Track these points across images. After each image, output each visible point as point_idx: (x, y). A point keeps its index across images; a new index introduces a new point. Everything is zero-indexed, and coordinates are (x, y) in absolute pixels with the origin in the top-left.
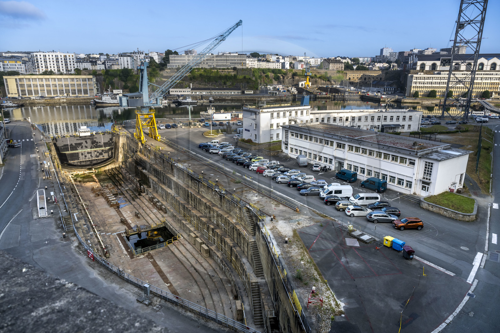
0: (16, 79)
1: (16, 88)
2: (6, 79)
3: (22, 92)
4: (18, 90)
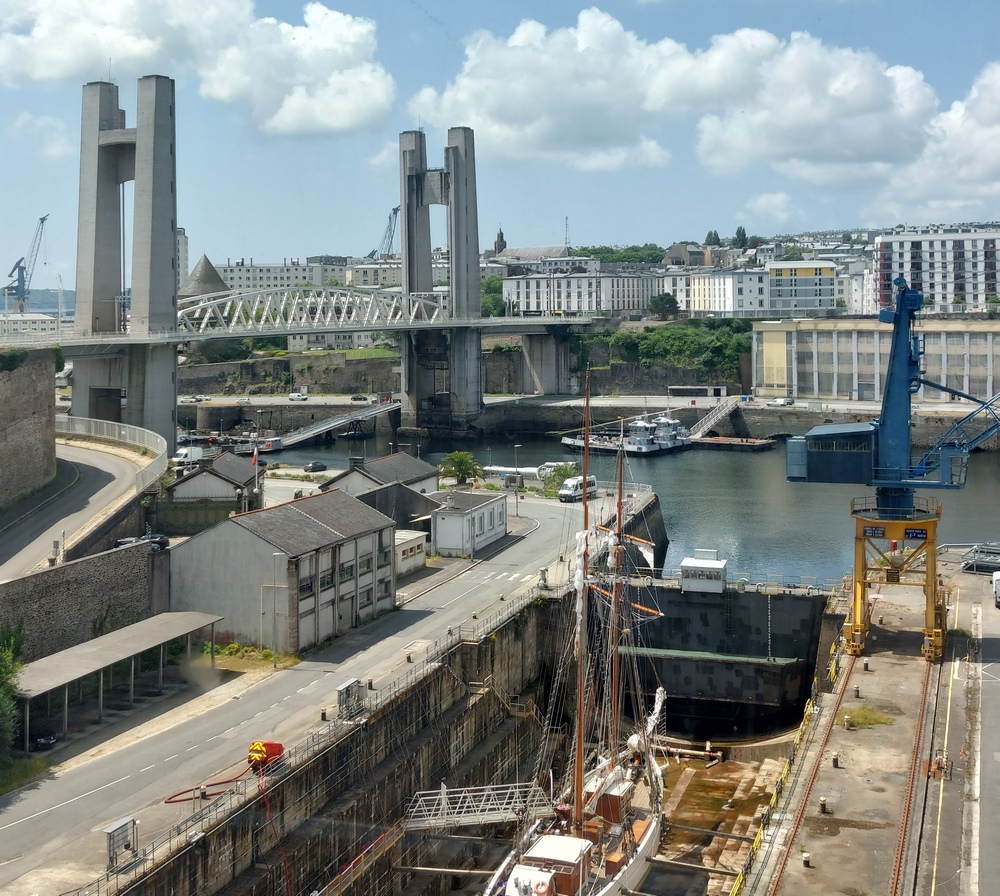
0: (789, 333)
1: (785, 366)
2: (760, 333)
3: (799, 380)
4: (790, 371)
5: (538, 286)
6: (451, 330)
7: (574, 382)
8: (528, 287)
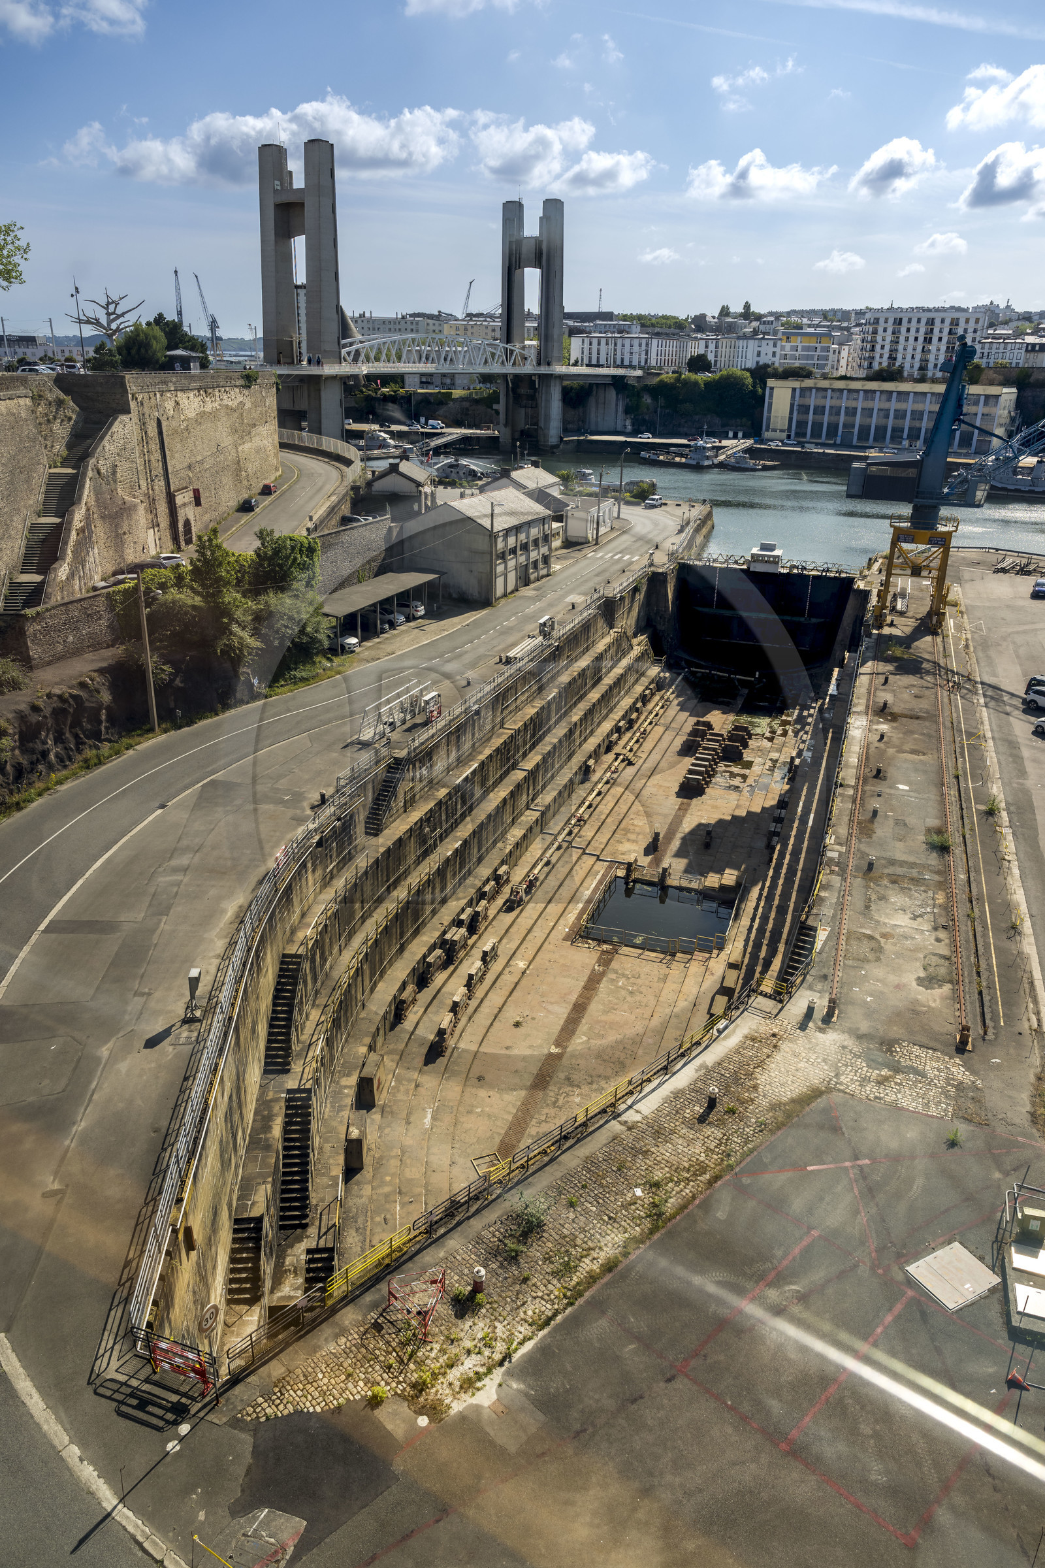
0: (794, 390)
1: (787, 415)
2: (772, 389)
3: (797, 426)
4: (791, 419)
5: (599, 344)
6: (540, 376)
7: (628, 423)
8: (591, 344)
